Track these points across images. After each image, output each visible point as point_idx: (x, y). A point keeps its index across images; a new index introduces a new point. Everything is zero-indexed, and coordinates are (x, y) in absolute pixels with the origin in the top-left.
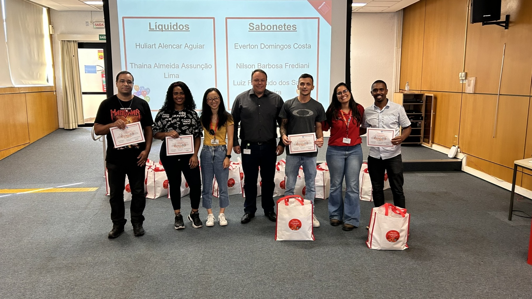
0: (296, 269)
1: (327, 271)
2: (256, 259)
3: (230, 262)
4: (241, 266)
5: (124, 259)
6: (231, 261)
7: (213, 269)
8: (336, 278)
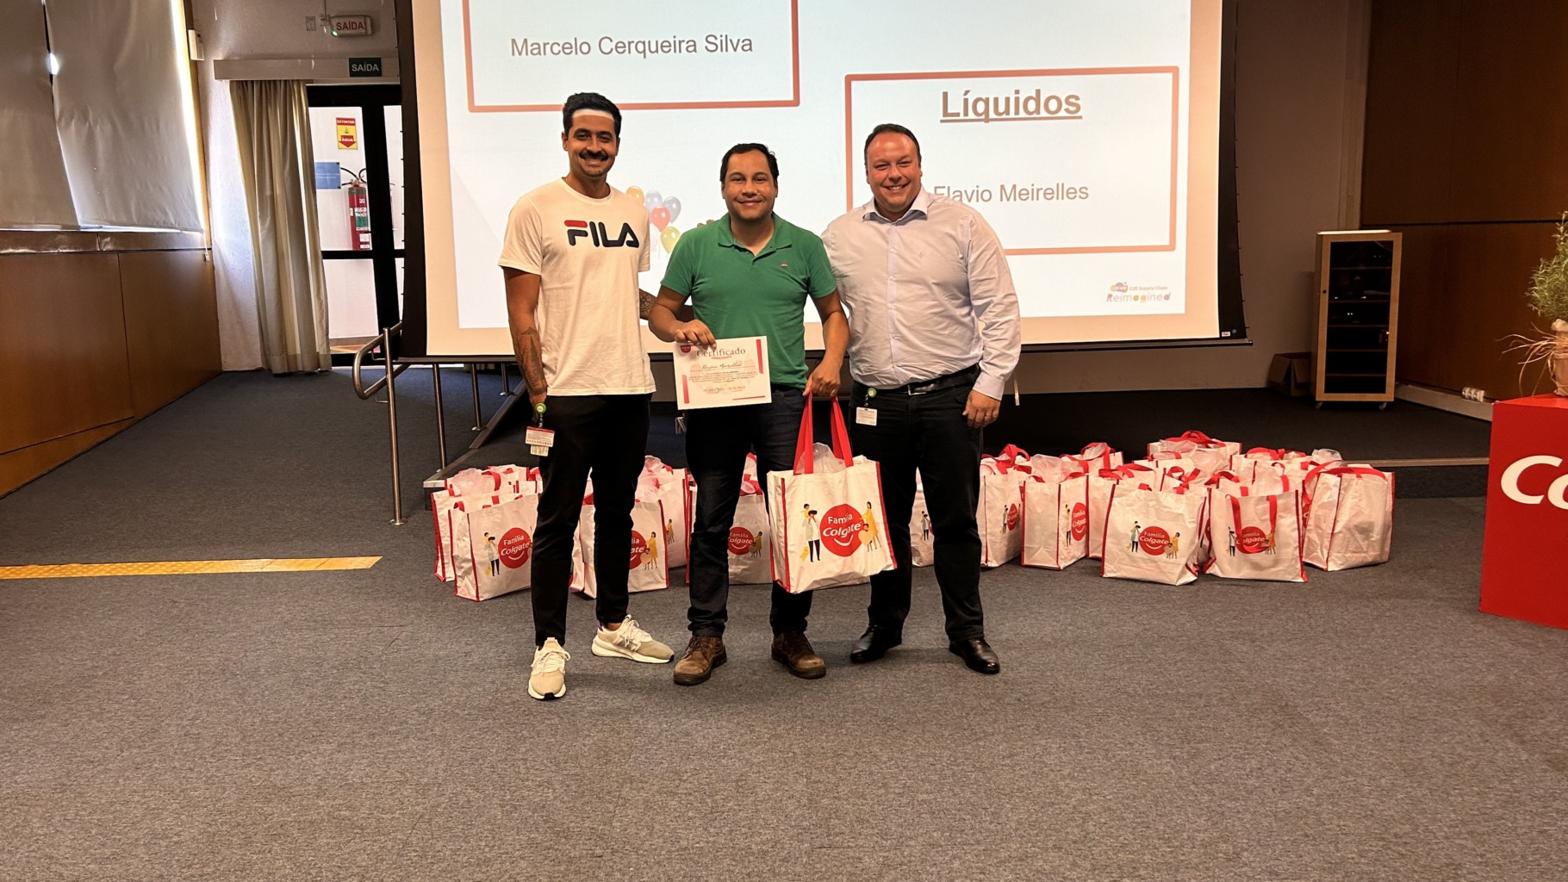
0: (1165, 832)
1: (1286, 838)
2: (1006, 795)
3: (913, 804)
4: (957, 817)
5: (531, 793)
6: (916, 803)
7: (857, 827)
8: (1331, 863)
